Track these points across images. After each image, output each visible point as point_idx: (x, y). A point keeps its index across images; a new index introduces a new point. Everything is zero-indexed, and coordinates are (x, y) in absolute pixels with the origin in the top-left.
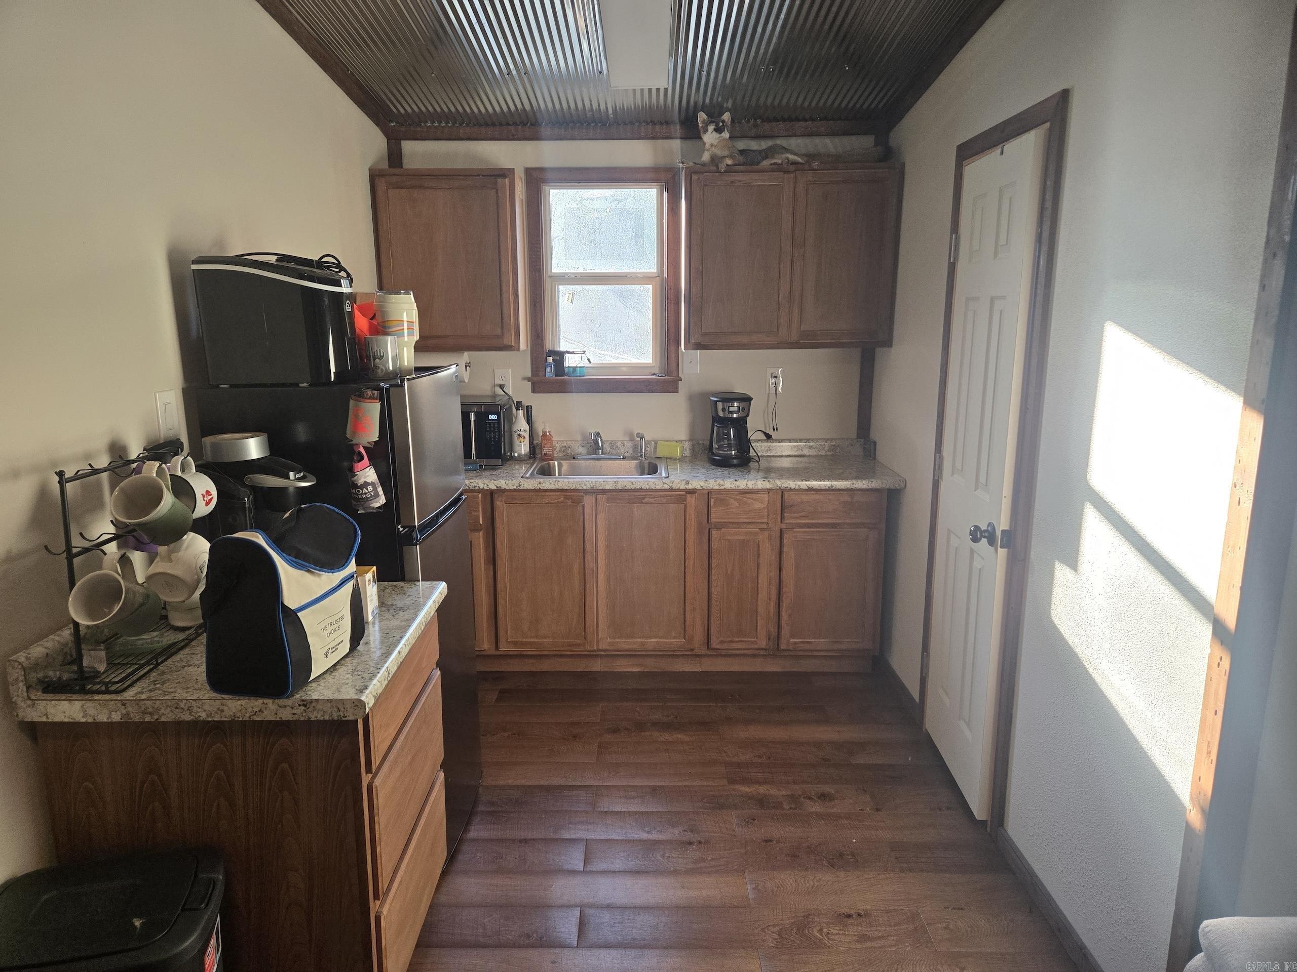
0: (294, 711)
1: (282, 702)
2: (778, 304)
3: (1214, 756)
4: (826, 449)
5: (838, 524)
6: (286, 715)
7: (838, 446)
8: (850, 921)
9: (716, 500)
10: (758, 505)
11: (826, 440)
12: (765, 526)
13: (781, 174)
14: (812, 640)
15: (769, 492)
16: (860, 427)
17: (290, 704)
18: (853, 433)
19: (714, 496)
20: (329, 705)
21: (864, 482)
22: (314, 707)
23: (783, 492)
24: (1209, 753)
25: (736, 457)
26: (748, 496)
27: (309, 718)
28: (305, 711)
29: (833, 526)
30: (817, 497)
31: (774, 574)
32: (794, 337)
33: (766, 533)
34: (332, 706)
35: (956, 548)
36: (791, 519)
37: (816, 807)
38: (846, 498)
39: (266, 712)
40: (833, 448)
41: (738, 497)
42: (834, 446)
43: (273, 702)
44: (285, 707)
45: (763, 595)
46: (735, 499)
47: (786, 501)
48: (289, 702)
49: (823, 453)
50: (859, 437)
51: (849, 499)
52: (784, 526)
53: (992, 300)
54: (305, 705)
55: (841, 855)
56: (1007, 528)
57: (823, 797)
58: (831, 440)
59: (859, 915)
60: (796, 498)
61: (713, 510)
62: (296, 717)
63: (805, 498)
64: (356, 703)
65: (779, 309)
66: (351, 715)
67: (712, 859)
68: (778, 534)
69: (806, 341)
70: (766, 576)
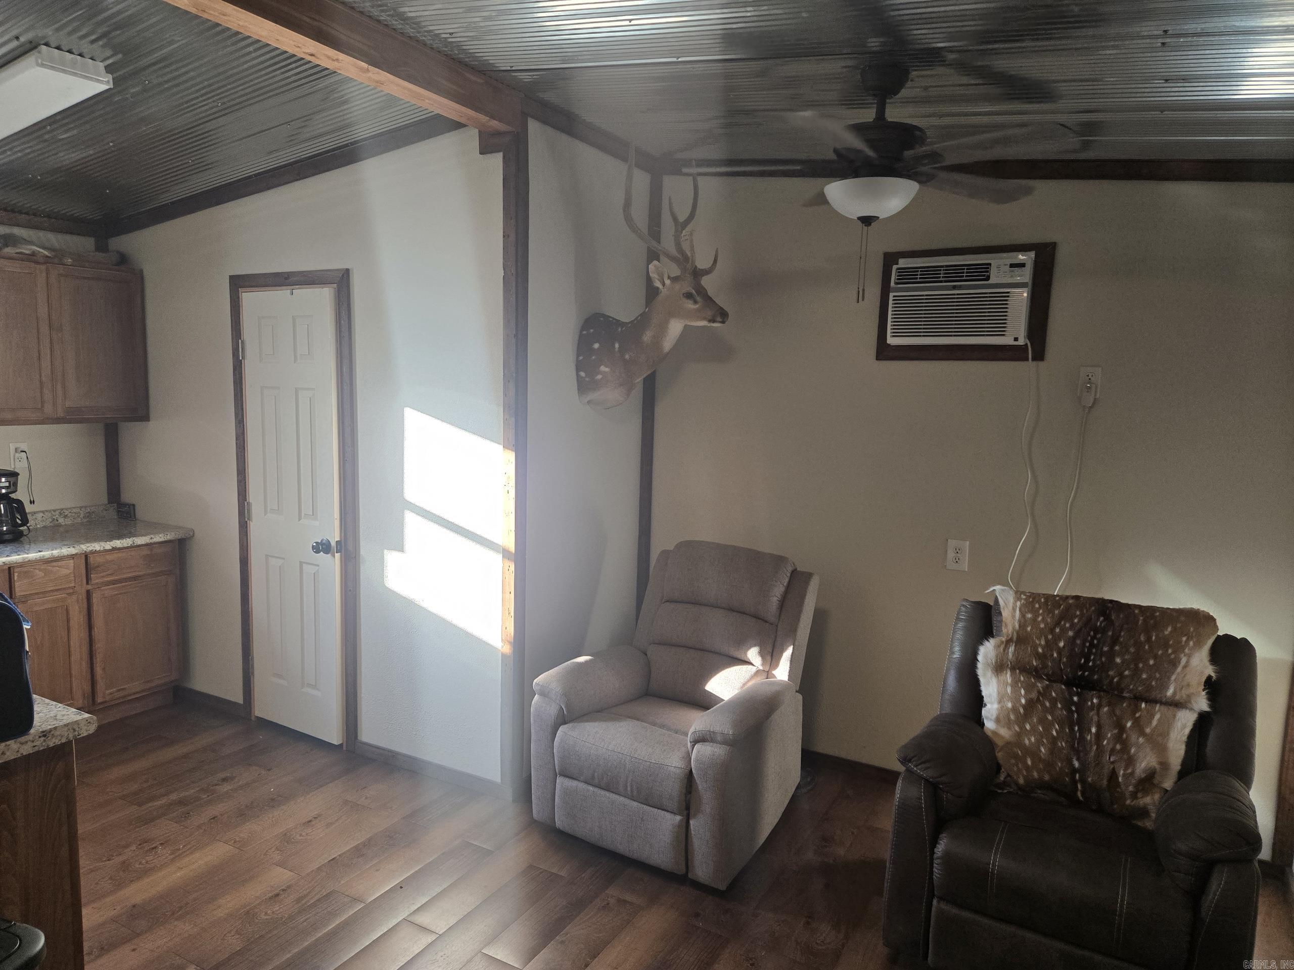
0: (35, 744)
1: (23, 739)
2: (41, 382)
3: (512, 614)
4: (82, 516)
5: (140, 576)
6: (27, 750)
7: (93, 512)
8: (313, 823)
9: (19, 573)
10: (65, 572)
11: (81, 508)
12: (71, 591)
13: (33, 265)
14: (126, 686)
15: (73, 558)
16: (110, 493)
17: (31, 739)
18: (104, 499)
19: (16, 570)
20: (66, 729)
21: (160, 536)
22: (53, 734)
23: (86, 556)
24: (509, 613)
25: (8, 532)
26: (54, 564)
27: (48, 746)
28: (45, 741)
29: (135, 578)
30: (120, 555)
31: (84, 634)
32: (60, 413)
33: (74, 597)
34: (69, 729)
35: (280, 566)
36: (95, 578)
37: (226, 787)
38: (146, 552)
39: (8, 753)
40: (89, 515)
41: (43, 567)
42: (89, 512)
43: (15, 742)
44: (27, 742)
45: (75, 657)
46: (40, 570)
47: (92, 563)
48: (29, 737)
49: (79, 520)
50: (110, 501)
51: (149, 553)
52: (89, 587)
53: (297, 390)
54: (44, 736)
55: (273, 800)
56: (339, 539)
57: (224, 780)
58: (86, 507)
59: (315, 818)
60: (99, 559)
61: (17, 584)
62: (36, 749)
63: (109, 557)
64: (89, 721)
65: (42, 388)
66: (85, 732)
67: (184, 846)
68: (84, 595)
69: (71, 417)
70: (78, 635)
